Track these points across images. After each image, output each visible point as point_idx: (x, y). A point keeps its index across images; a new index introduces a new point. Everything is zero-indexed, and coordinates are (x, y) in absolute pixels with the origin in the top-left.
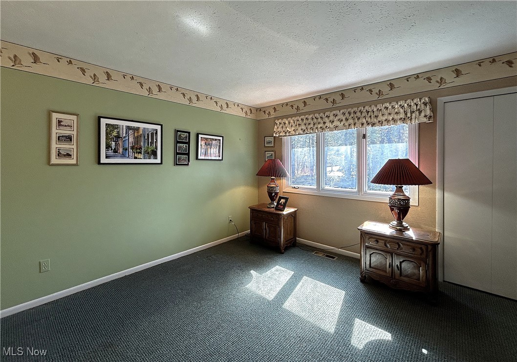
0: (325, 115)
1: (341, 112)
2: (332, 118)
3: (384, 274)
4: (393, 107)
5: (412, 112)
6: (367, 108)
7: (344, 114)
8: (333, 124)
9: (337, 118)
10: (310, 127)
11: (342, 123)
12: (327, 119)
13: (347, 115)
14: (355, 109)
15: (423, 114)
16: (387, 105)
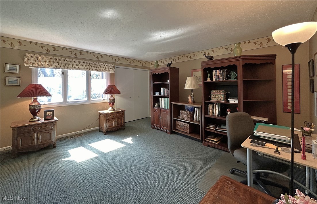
0: (73, 61)
1: (83, 61)
2: (77, 63)
3: (113, 127)
4: (104, 65)
5: (110, 69)
6: (95, 63)
7: (84, 63)
8: (78, 67)
9: (80, 64)
10: (62, 65)
11: (83, 67)
12: (74, 63)
13: (86, 64)
14: (90, 62)
15: (113, 70)
16: (102, 64)
